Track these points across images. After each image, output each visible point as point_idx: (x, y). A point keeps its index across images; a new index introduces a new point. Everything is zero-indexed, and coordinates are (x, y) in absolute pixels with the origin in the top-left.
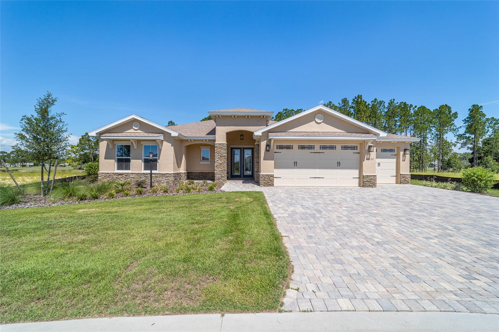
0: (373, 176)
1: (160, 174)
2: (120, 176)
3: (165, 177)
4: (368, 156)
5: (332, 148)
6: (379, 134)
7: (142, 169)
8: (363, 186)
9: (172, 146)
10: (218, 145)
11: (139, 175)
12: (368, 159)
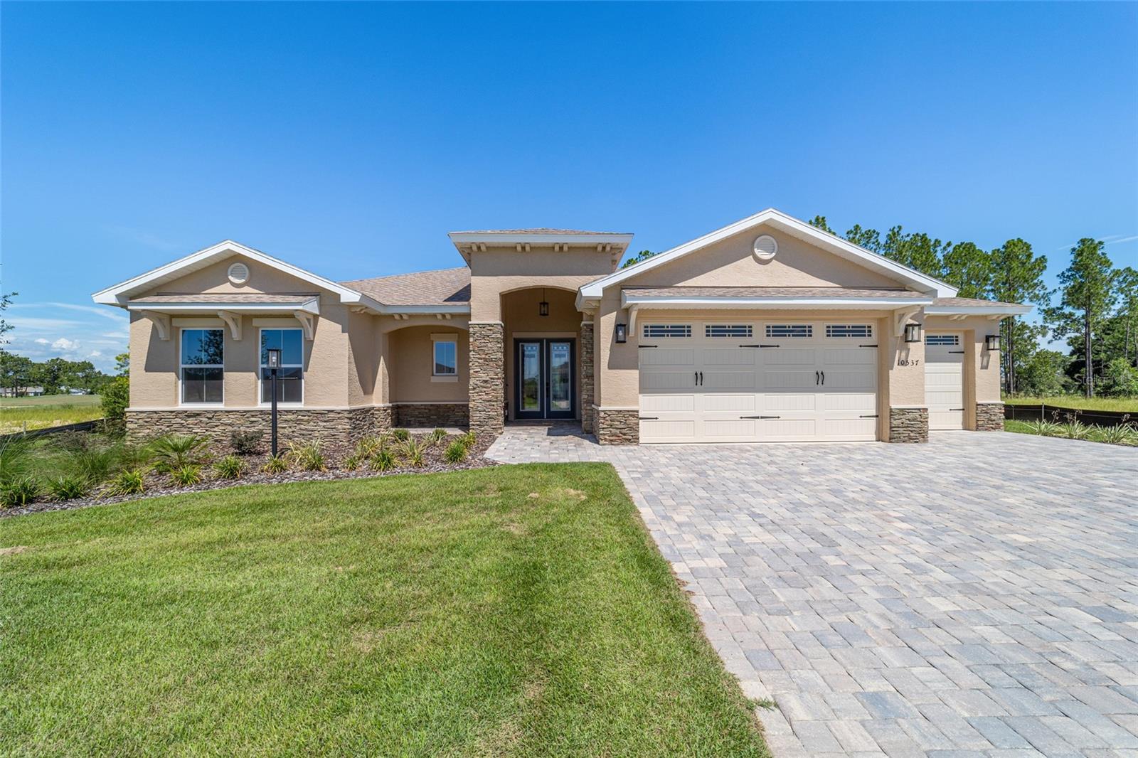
0: (919, 409)
1: (308, 411)
2: (190, 421)
3: (325, 422)
4: (903, 354)
5: (803, 332)
6: (937, 290)
7: (256, 400)
8: (891, 440)
9: (343, 332)
10: (477, 329)
11: (248, 415)
12: (903, 363)
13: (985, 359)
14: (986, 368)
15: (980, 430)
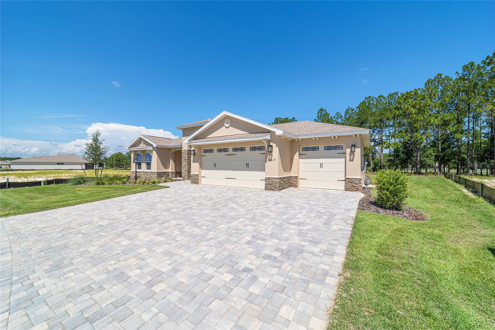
0: (275, 178)
1: (152, 172)
3: (154, 174)
4: (270, 157)
5: (242, 149)
6: (275, 132)
7: (145, 169)
8: (268, 189)
9: (156, 153)
11: (144, 172)
12: (270, 160)
13: (352, 156)
14: (353, 161)
15: (347, 191)
